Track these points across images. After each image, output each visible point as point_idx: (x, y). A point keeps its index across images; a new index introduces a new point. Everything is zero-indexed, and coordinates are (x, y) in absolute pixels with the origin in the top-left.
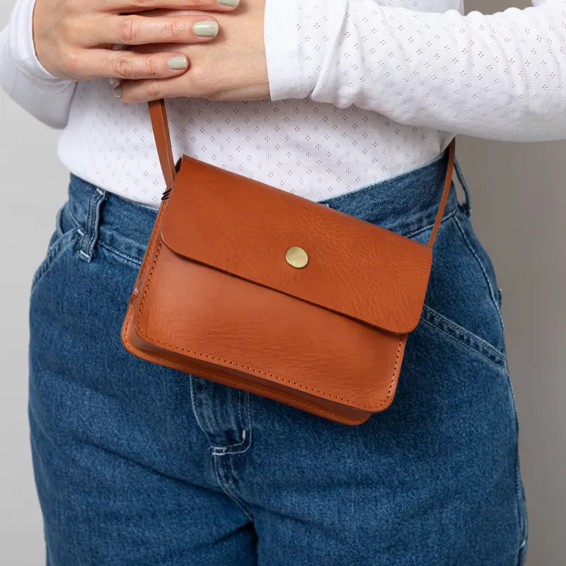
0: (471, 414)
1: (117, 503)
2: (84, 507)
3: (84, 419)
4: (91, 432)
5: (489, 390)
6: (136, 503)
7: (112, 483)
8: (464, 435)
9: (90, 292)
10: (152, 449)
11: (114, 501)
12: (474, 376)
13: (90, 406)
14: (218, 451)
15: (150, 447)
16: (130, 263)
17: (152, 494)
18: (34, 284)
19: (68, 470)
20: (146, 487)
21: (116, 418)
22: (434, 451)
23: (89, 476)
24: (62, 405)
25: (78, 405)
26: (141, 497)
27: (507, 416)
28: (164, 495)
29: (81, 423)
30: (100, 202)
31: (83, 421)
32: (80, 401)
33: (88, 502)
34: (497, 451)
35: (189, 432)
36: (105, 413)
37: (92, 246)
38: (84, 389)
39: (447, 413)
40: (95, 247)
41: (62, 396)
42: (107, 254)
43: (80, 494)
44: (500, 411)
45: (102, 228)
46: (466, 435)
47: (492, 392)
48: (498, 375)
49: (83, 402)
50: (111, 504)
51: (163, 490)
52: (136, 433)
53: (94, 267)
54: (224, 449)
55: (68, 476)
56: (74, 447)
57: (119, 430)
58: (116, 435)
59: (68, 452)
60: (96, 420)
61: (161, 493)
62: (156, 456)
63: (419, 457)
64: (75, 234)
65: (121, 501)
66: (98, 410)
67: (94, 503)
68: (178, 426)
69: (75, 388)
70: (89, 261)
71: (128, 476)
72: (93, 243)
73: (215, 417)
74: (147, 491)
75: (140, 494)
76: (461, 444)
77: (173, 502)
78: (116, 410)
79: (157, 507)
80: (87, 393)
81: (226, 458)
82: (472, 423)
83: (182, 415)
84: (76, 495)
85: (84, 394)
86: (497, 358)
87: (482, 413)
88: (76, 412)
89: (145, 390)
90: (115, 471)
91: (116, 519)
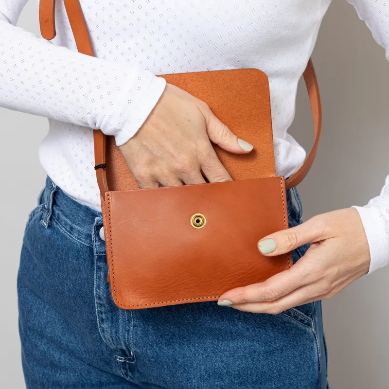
0: (281, 357)
1: (62, 375)
2: (40, 375)
3: (42, 323)
4: (45, 332)
5: (297, 342)
6: (72, 377)
7: (58, 363)
8: (275, 371)
9: (46, 247)
10: (80, 349)
11: (60, 374)
12: (286, 333)
13: (47, 315)
14: (120, 359)
15: (79, 348)
16: (66, 234)
17: (83, 373)
18: (26, 229)
19: (33, 352)
20: (80, 368)
21: (62, 326)
22: (252, 380)
23: (45, 356)
24: (31, 311)
25: (40, 313)
26: (76, 374)
27: (311, 360)
28: (91, 375)
29: (40, 326)
30: (53, 192)
31: (41, 324)
32: (42, 311)
33: (44, 373)
34: (300, 383)
35: (101, 344)
36: (55, 322)
37: (48, 218)
38: (46, 304)
39: (263, 356)
40: (50, 219)
41: (32, 306)
42: (55, 225)
43: (40, 367)
44: (305, 356)
45: (54, 208)
46: (277, 371)
47: (299, 344)
48: (305, 333)
49: (43, 312)
50: (58, 375)
51: (90, 371)
52: (72, 338)
53: (48, 231)
54: (123, 358)
55: (32, 355)
56: (37, 337)
57: (62, 334)
58: (60, 337)
59: (34, 340)
60: (49, 325)
61: (89, 373)
62: (83, 355)
63: (241, 383)
64: (43, 207)
65: (64, 375)
66: (51, 319)
67: (47, 374)
68: (94, 339)
69: (40, 302)
70: (46, 228)
71: (69, 360)
72: (49, 217)
73: (112, 340)
74: (80, 370)
75: (75, 372)
76: (273, 377)
77: (96, 380)
78: (62, 321)
79: (85, 381)
80: (47, 307)
81: (124, 363)
82: (282, 363)
83: (96, 333)
84: (38, 367)
85: (45, 307)
86: (306, 322)
87: (290, 358)
88: (38, 318)
89: (74, 314)
90: (61, 355)
91: (59, 386)
